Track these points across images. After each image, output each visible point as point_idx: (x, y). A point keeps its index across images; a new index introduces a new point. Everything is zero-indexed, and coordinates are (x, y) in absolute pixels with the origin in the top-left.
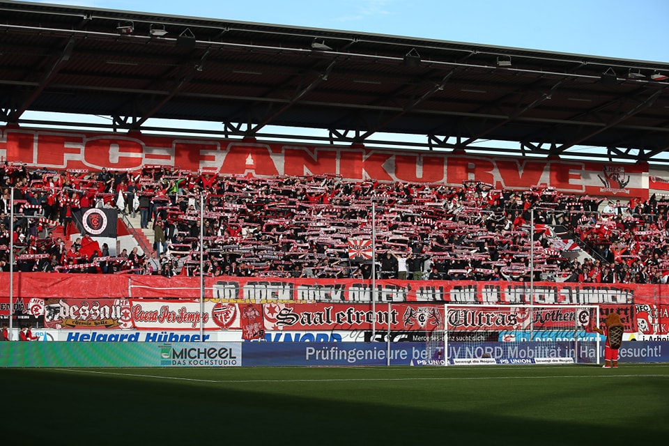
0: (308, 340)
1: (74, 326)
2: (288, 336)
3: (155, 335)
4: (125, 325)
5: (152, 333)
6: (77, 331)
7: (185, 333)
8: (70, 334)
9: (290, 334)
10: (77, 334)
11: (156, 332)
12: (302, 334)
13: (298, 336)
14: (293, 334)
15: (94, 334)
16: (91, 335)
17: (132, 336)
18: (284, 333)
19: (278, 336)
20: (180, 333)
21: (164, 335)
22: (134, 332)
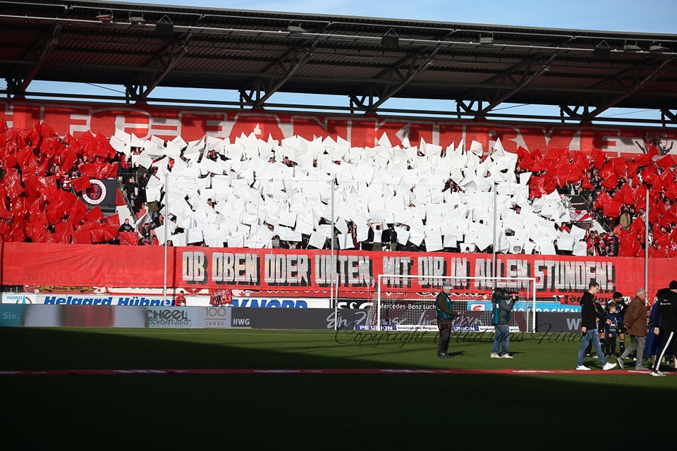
0: (274, 306)
1: (51, 291)
2: (254, 302)
3: (127, 299)
4: (99, 290)
5: (124, 297)
6: (54, 296)
7: (155, 298)
8: (48, 298)
9: (256, 301)
10: (54, 298)
11: (128, 297)
12: (269, 300)
13: (264, 302)
14: (259, 301)
15: (70, 298)
16: (67, 299)
17: (105, 300)
18: (250, 299)
19: (245, 302)
20: (150, 299)
21: (135, 299)
22: (107, 297)
